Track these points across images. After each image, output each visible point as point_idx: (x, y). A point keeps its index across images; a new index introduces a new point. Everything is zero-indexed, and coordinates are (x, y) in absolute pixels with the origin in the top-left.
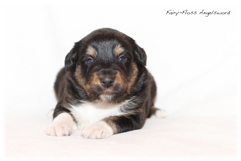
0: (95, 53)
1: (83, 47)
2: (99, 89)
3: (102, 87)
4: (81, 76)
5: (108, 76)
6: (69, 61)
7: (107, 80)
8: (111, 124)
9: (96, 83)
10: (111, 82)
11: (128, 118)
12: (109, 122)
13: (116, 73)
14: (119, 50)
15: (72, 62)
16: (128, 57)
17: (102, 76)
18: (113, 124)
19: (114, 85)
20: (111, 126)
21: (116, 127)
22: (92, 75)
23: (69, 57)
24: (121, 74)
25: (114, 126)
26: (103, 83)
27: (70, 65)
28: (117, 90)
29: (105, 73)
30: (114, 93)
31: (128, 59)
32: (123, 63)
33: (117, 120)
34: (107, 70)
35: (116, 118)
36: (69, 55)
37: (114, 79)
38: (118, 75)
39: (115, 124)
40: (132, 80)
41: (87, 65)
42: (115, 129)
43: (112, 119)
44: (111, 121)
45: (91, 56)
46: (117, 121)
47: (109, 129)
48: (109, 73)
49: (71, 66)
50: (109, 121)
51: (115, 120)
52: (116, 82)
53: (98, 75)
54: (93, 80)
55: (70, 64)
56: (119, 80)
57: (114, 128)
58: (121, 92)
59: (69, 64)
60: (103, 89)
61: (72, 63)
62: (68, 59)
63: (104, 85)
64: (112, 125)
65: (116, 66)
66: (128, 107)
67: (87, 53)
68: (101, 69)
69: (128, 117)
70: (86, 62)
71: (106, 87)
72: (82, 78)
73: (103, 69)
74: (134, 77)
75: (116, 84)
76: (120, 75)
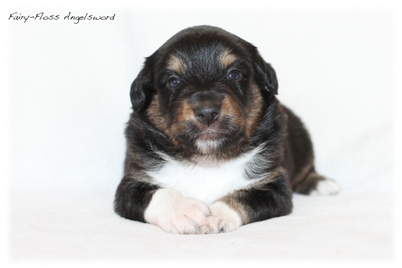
0: (183, 66)
1: (162, 58)
2: (194, 128)
3: (199, 125)
4: (159, 114)
5: (207, 103)
6: (138, 93)
7: (207, 110)
8: (235, 206)
9: (187, 119)
10: (214, 114)
11: (264, 190)
12: (231, 203)
13: (223, 98)
14: (227, 58)
15: (143, 94)
16: (244, 72)
17: (197, 104)
18: (239, 205)
19: (221, 119)
20: (235, 208)
21: (245, 209)
22: (180, 106)
23: (137, 85)
24: (233, 100)
25: (241, 207)
26: (199, 116)
27: (140, 101)
28: (227, 129)
29: (202, 98)
30: (222, 134)
31: (245, 76)
32: (237, 82)
33: (246, 195)
34: (206, 92)
35: (244, 193)
36: (136, 81)
37: (219, 107)
38: (227, 101)
39: (242, 204)
40: (253, 115)
41: (169, 90)
42: (244, 212)
43: (236, 196)
44: (234, 200)
45: (176, 73)
46: (246, 197)
47: (234, 216)
48: (210, 97)
49: (142, 101)
50: (232, 200)
51: (242, 198)
52: (223, 113)
53: (189, 102)
54: (181, 113)
55: (140, 98)
56: (228, 110)
57: (241, 212)
58: (234, 132)
59: (137, 97)
60: (200, 127)
61: (144, 96)
62: (136, 90)
63: (203, 120)
64: (238, 207)
65: (223, 86)
66: (258, 167)
67: (169, 68)
68: (195, 93)
69: (264, 188)
70: (168, 85)
71: (205, 124)
72: (161, 116)
73: (199, 93)
74: (256, 110)
75: (224, 117)
76: (231, 102)
